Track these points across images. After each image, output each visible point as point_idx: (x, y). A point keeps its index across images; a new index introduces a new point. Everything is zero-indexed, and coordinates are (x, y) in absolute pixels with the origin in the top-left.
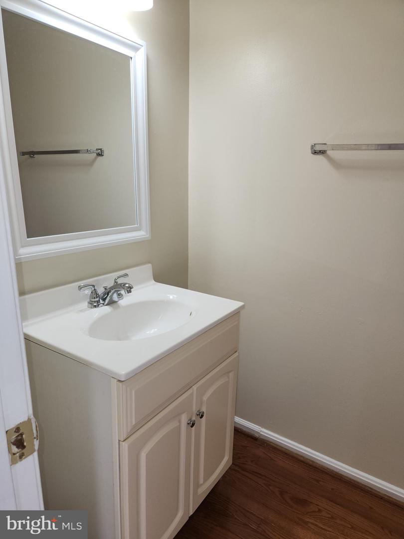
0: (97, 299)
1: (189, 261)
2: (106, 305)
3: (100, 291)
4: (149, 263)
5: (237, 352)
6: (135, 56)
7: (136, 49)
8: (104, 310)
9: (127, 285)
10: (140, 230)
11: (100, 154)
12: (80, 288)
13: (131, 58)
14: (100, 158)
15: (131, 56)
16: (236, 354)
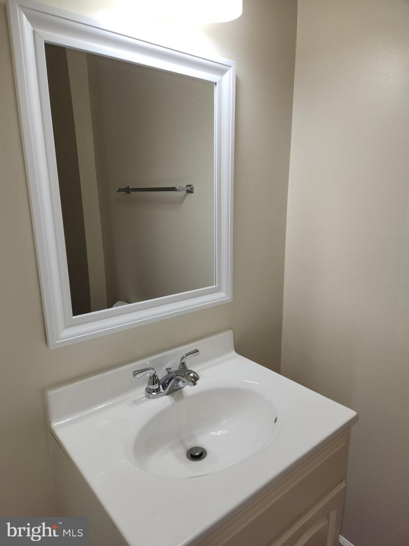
0: (156, 387)
1: (284, 321)
2: (167, 394)
3: (161, 374)
4: (230, 328)
5: (343, 482)
6: (220, 81)
7: (221, 71)
8: (164, 401)
9: (192, 375)
10: (219, 292)
11: (190, 191)
12: (136, 373)
13: (216, 83)
14: (190, 195)
15: (215, 81)
16: (343, 485)
